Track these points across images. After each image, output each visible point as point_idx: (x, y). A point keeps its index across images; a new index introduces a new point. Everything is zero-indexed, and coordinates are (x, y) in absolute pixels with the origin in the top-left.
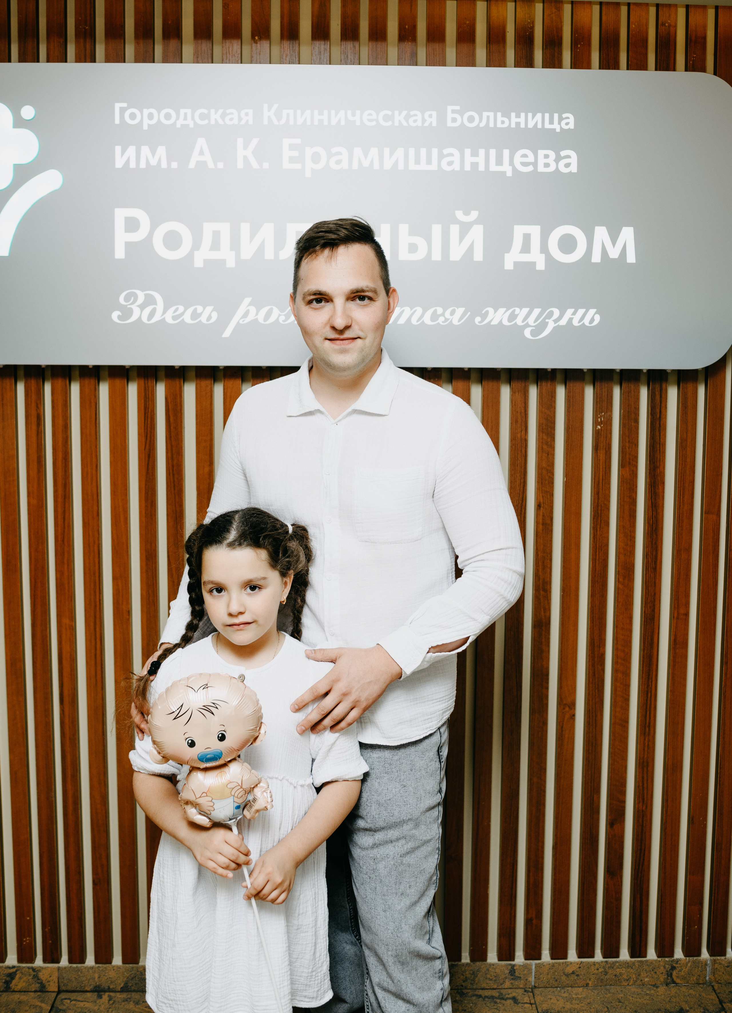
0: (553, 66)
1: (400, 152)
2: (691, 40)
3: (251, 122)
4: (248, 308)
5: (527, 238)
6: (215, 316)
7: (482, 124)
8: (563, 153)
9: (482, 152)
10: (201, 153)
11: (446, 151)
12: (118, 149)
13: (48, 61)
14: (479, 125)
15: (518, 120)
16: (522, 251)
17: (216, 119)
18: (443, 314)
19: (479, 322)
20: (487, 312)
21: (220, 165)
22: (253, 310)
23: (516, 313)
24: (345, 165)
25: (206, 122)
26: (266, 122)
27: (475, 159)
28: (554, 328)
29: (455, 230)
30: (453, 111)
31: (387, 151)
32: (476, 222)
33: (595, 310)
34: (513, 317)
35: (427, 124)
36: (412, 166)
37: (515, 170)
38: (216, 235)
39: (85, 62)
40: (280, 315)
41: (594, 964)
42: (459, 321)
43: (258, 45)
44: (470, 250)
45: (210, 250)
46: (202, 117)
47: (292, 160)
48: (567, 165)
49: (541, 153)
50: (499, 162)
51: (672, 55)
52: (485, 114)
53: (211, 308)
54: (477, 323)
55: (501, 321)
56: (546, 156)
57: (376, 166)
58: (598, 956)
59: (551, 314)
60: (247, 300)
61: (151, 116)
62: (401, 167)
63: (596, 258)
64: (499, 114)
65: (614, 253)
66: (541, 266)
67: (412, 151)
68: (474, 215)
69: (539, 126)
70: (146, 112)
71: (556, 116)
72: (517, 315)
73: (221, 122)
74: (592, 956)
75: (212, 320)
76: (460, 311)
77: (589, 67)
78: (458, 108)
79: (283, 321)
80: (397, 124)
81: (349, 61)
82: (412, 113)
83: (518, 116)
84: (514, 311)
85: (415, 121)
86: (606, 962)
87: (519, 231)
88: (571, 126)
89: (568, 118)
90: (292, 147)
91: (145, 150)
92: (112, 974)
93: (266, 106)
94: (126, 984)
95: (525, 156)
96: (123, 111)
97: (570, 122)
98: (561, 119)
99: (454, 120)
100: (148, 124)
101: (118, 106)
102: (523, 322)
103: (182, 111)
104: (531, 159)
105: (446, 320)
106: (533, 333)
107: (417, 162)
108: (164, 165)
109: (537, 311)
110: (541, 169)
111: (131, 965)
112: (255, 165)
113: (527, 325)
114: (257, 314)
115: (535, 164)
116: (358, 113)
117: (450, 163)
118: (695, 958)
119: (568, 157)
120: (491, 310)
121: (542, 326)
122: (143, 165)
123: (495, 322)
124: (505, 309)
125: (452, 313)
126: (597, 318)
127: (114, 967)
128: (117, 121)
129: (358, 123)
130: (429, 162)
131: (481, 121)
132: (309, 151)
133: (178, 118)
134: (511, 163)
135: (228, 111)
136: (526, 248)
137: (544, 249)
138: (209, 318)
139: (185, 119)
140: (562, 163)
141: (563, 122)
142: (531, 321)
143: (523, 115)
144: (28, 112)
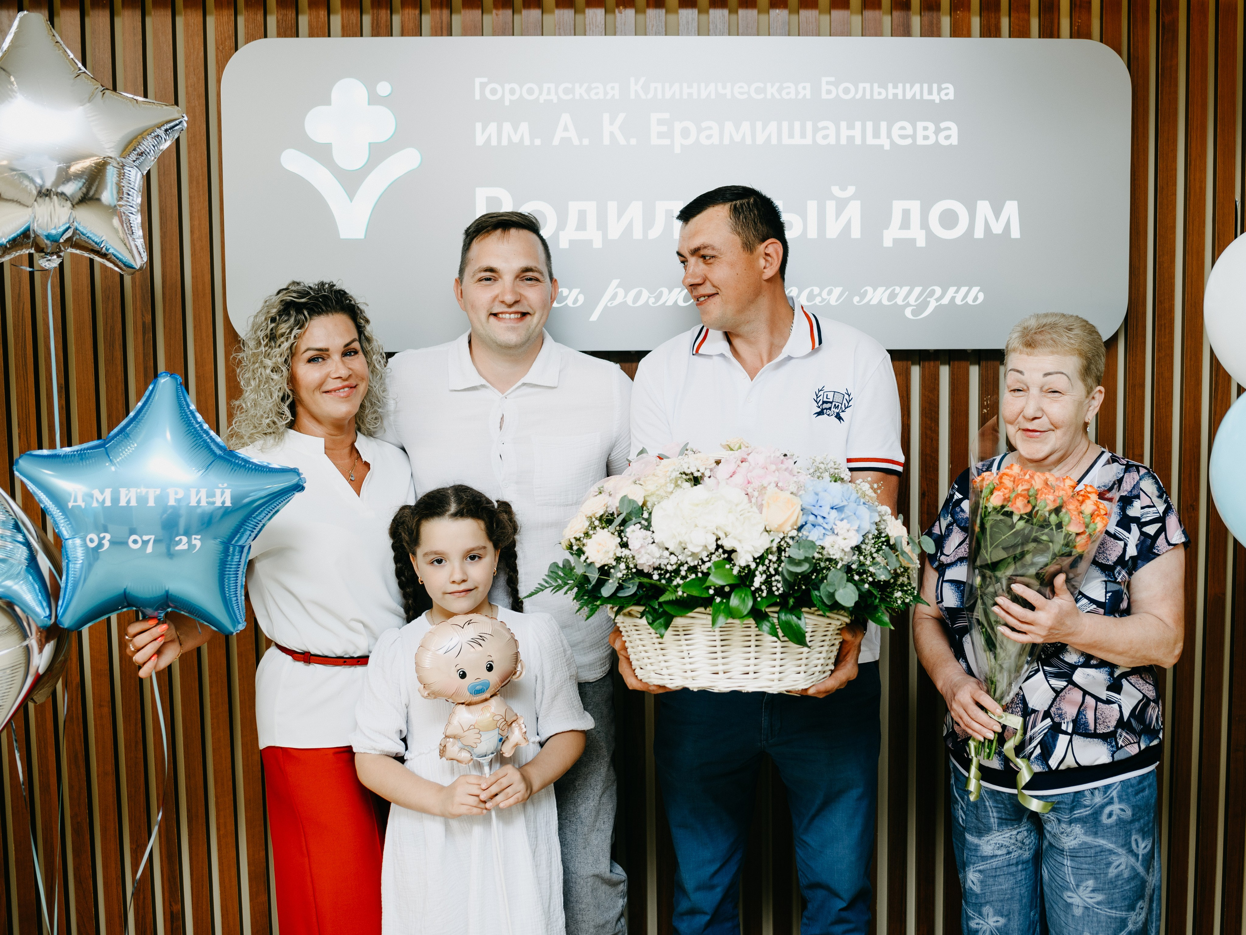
0: (932, 35)
1: (773, 126)
2: (1075, 5)
3: (617, 97)
4: (617, 290)
5: (906, 213)
6: (581, 299)
7: (858, 96)
8: (943, 125)
9: (858, 124)
10: (566, 129)
11: (821, 124)
12: (479, 126)
13: (403, 34)
14: (854, 97)
15: (895, 91)
16: (901, 228)
17: (580, 94)
18: (820, 294)
19: (857, 302)
20: (866, 291)
21: (586, 142)
22: (621, 292)
23: (896, 292)
24: (715, 140)
25: (571, 96)
26: (633, 96)
27: (851, 133)
28: (936, 307)
29: (831, 206)
30: (828, 83)
31: (759, 125)
32: (853, 197)
33: (978, 288)
34: (893, 296)
35: (800, 97)
36: (786, 141)
37: (892, 143)
38: (582, 215)
39: (442, 35)
40: (649, 297)
42: (836, 301)
43: (623, 15)
44: (848, 225)
45: (576, 230)
46: (566, 91)
47: (660, 135)
48: (948, 137)
49: (920, 125)
50: (876, 135)
51: (1056, 21)
52: (861, 86)
53: (578, 290)
54: (856, 303)
55: (881, 300)
56: (926, 128)
57: (749, 141)
59: (933, 292)
60: (615, 282)
61: (512, 91)
62: (774, 141)
63: (979, 233)
64: (876, 85)
65: (997, 228)
66: (921, 242)
67: (785, 125)
68: (851, 190)
69: (918, 97)
70: (507, 87)
71: (935, 86)
72: (898, 294)
73: (586, 97)
75: (578, 304)
76: (837, 291)
77: (969, 35)
78: (832, 79)
79: (653, 303)
80: (769, 96)
81: (718, 30)
82: (785, 85)
83: (895, 87)
84: (894, 289)
85: (788, 93)
87: (898, 206)
88: (951, 96)
89: (947, 88)
90: (660, 122)
91: (507, 127)
93: (632, 80)
95: (903, 128)
96: (483, 86)
97: (949, 92)
98: (940, 90)
99: (829, 92)
100: (510, 101)
101: (478, 81)
102: (903, 301)
103: (546, 86)
104: (909, 131)
105: (823, 300)
106: (914, 313)
107: (791, 135)
108: (527, 142)
109: (917, 290)
110: (920, 141)
112: (622, 141)
113: (908, 305)
114: (626, 296)
115: (914, 137)
116: (729, 85)
117: (825, 137)
119: (948, 129)
120: (870, 289)
121: (925, 305)
122: (505, 142)
123: (874, 302)
124: (884, 288)
125: (830, 293)
126: (981, 296)
128: (477, 97)
129: (729, 96)
130: (803, 135)
131: (857, 92)
132: (678, 126)
133: (541, 93)
134: (889, 136)
135: (593, 85)
136: (905, 224)
137: (925, 225)
138: (576, 301)
139: (549, 93)
140: (942, 135)
141: (943, 93)
142: (912, 300)
143: (900, 85)
144: (384, 88)
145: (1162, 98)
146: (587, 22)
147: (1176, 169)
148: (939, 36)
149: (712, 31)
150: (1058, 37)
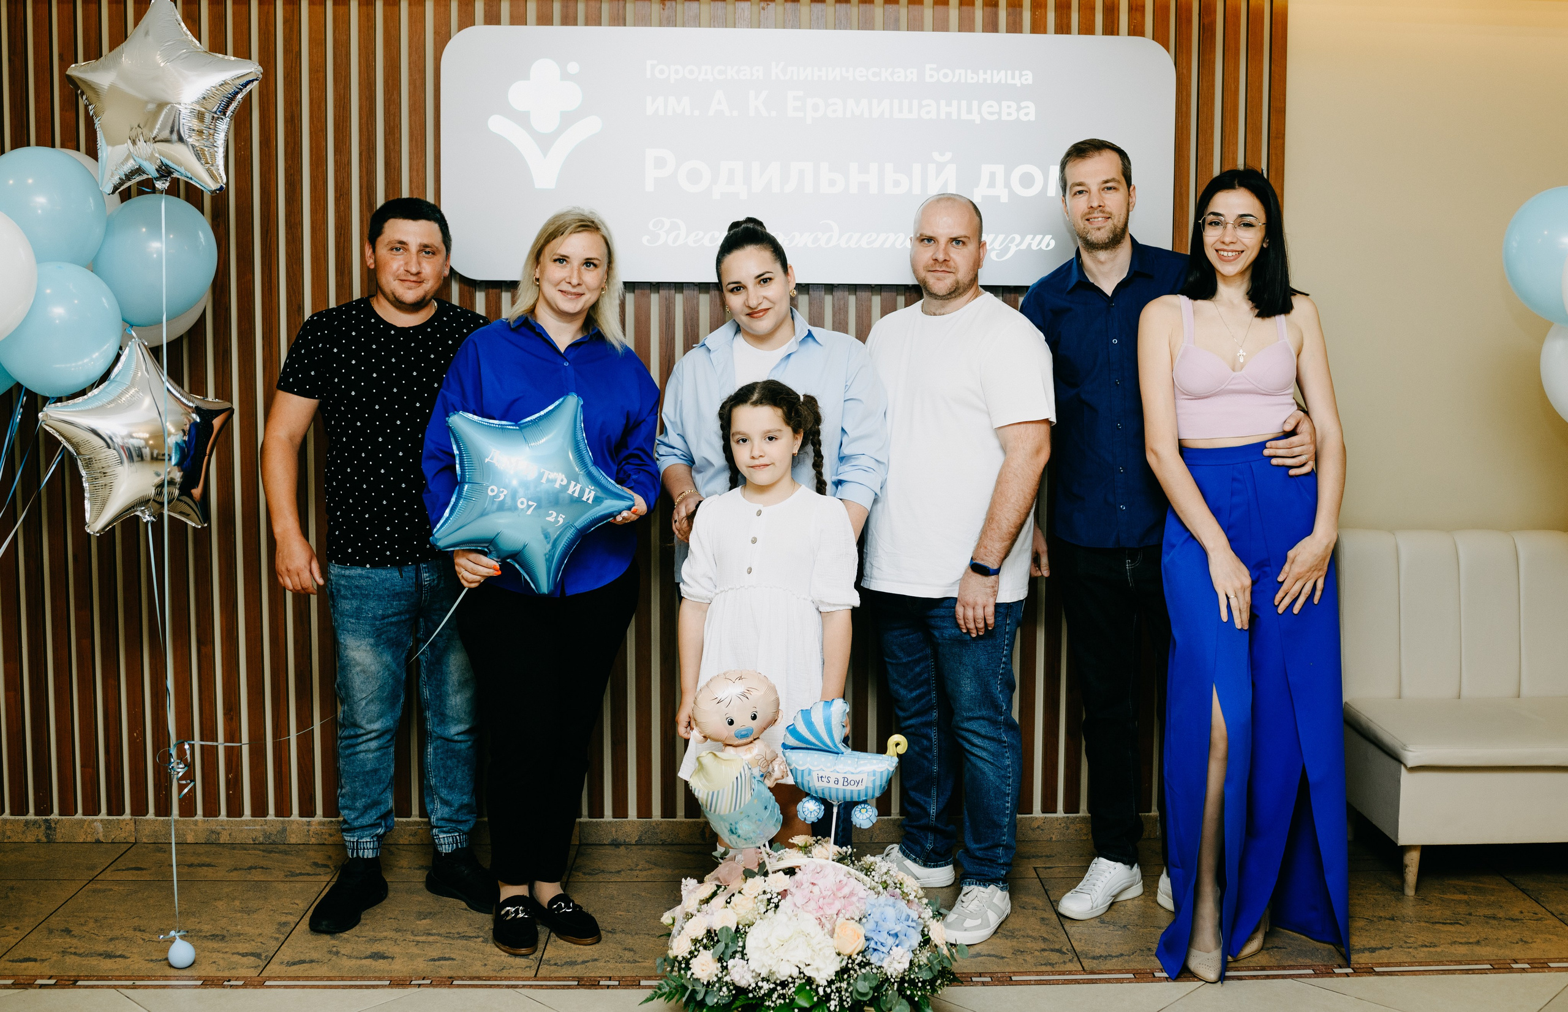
0: (1015, 31)
1: (886, 103)
2: (1132, 9)
3: (761, 77)
5: (993, 175)
7: (955, 80)
8: (1023, 104)
9: (955, 103)
10: (719, 103)
11: (924, 103)
12: (649, 99)
13: (587, 24)
14: (952, 80)
15: (985, 76)
16: (988, 187)
17: (732, 75)
21: (735, 113)
24: (840, 114)
25: (724, 77)
26: (774, 77)
27: (949, 109)
28: (1016, 251)
29: (932, 168)
30: (931, 69)
31: (875, 102)
32: (950, 162)
33: (1050, 236)
35: (908, 80)
36: (896, 115)
37: (982, 118)
38: (731, 172)
39: (618, 25)
41: (1057, 819)
43: (765, 10)
44: (945, 185)
45: (726, 184)
46: (720, 72)
47: (795, 109)
48: (1027, 114)
49: (1004, 104)
50: (969, 111)
51: (1116, 22)
52: (957, 72)
56: (1009, 107)
57: (866, 115)
58: (1060, 813)
59: (1013, 239)
61: (677, 72)
62: (887, 115)
64: (969, 71)
66: (1004, 199)
67: (896, 102)
68: (948, 155)
69: (1003, 82)
70: (673, 68)
71: (1017, 73)
73: (736, 77)
74: (1055, 812)
77: (1045, 32)
78: (935, 66)
80: (883, 79)
82: (896, 70)
83: (985, 73)
85: (899, 77)
86: (1068, 817)
87: (986, 169)
88: (1030, 82)
89: (1027, 74)
90: (796, 98)
91: (672, 100)
92: (628, 829)
93: (774, 64)
94: (640, 839)
95: (991, 106)
96: (653, 67)
98: (1021, 76)
99: (931, 76)
100: (675, 79)
101: (649, 63)
103: (704, 68)
106: (998, 256)
107: (901, 111)
108: (688, 113)
109: (1001, 237)
110: (1005, 117)
111: (645, 820)
112: (764, 113)
113: (993, 249)
115: (999, 113)
116: (851, 70)
118: (1147, 814)
119: (1028, 107)
121: (1006, 250)
122: (670, 113)
126: (1053, 244)
127: (629, 822)
128: (648, 76)
129: (851, 79)
130: (910, 111)
131: (954, 77)
132: (810, 102)
133: (700, 74)
134: (980, 112)
135: (742, 68)
136: (992, 184)
137: (1007, 184)
139: (706, 74)
140: (1022, 112)
141: (1023, 78)
142: (996, 245)
143: (989, 72)
144: (573, 68)
145: (1202, 85)
146: (737, 17)
147: (1213, 143)
148: (1021, 32)
149: (837, 25)
150: (1118, 34)
